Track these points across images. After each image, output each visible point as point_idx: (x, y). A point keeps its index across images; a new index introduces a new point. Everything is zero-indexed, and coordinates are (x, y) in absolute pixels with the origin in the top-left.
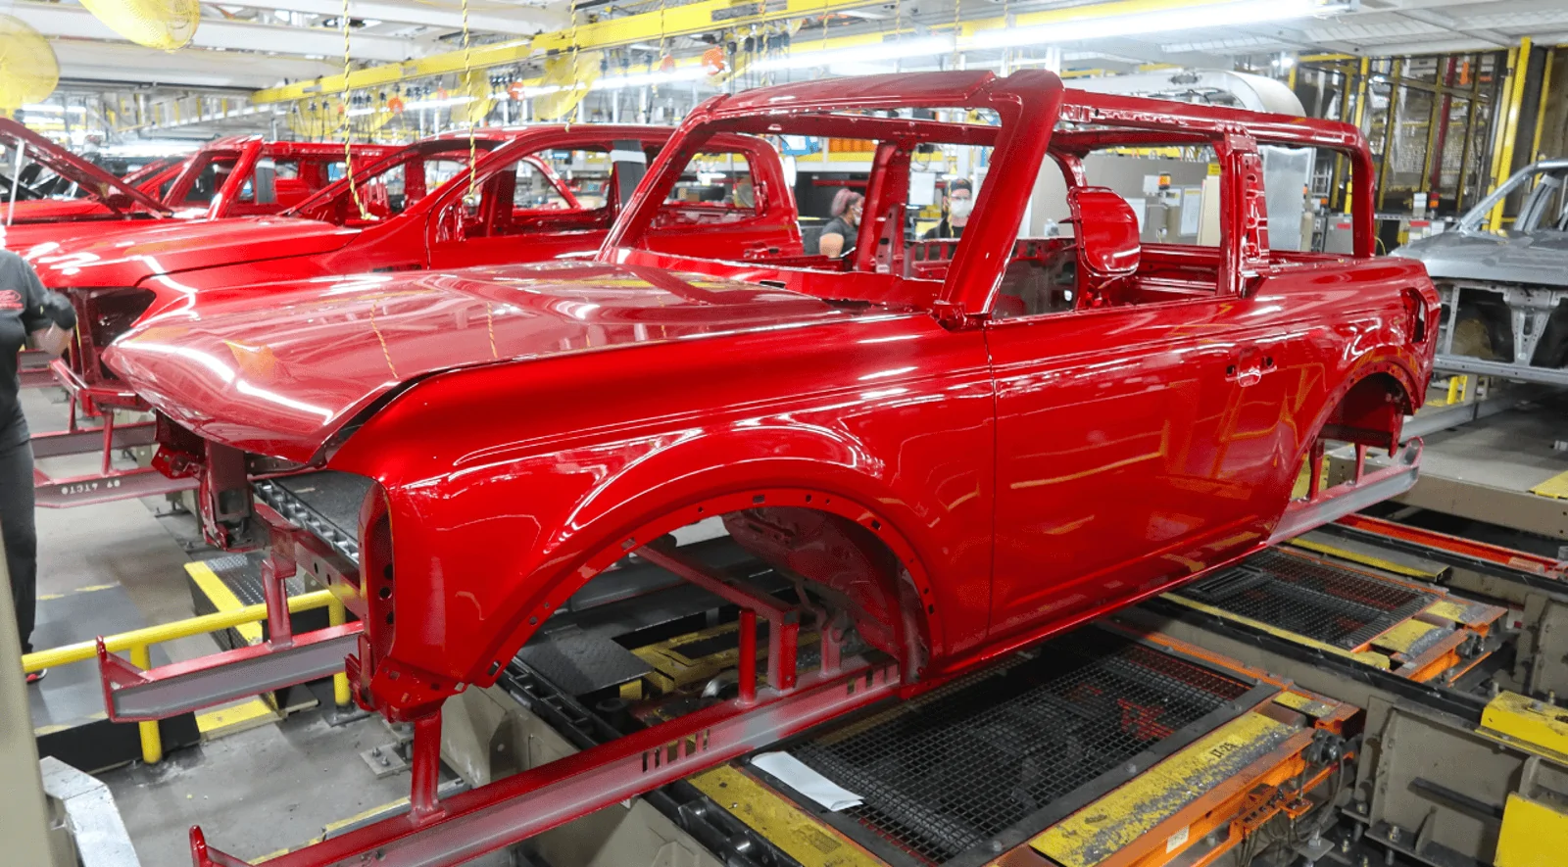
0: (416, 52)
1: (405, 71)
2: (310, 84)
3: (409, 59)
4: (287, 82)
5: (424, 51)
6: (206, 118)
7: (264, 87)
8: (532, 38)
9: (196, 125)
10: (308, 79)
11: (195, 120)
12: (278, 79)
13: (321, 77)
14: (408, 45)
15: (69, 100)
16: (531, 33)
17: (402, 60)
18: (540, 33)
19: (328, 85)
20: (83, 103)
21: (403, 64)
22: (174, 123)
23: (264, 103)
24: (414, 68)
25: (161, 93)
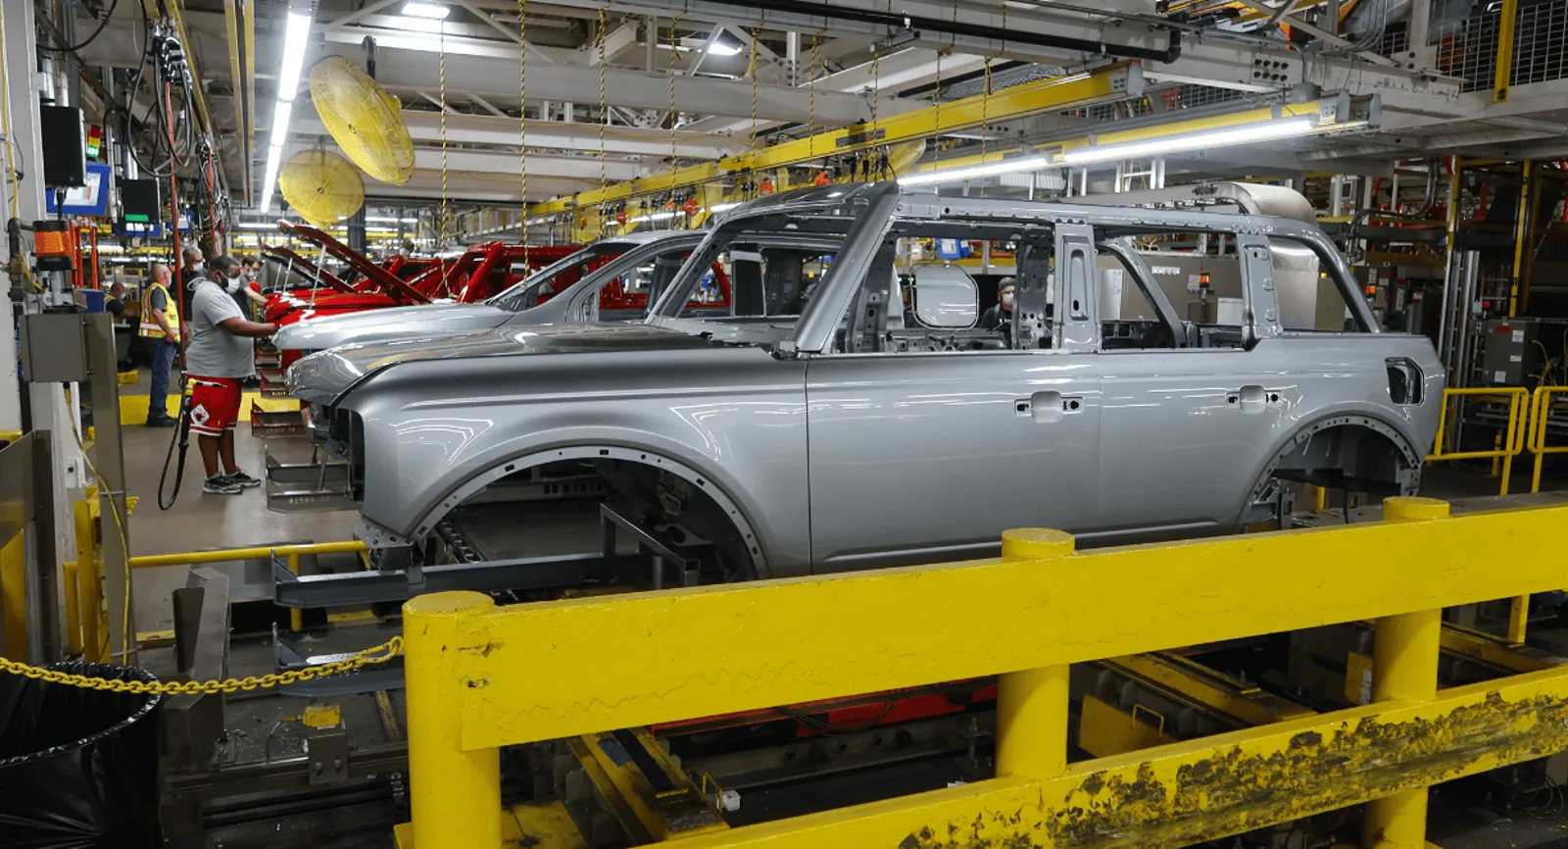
0: (644, 172)
1: (634, 189)
2: (569, 199)
3: (638, 178)
4: (559, 197)
5: (651, 171)
6: (509, 227)
7: (541, 201)
8: (719, 161)
9: (501, 232)
10: (569, 195)
11: (501, 228)
12: (552, 195)
13: (578, 193)
14: (636, 166)
15: (406, 212)
16: (718, 157)
17: (632, 179)
18: (725, 156)
19: (581, 200)
20: (416, 215)
21: (632, 182)
22: (485, 232)
23: (540, 216)
24: (639, 187)
25: (462, 207)
